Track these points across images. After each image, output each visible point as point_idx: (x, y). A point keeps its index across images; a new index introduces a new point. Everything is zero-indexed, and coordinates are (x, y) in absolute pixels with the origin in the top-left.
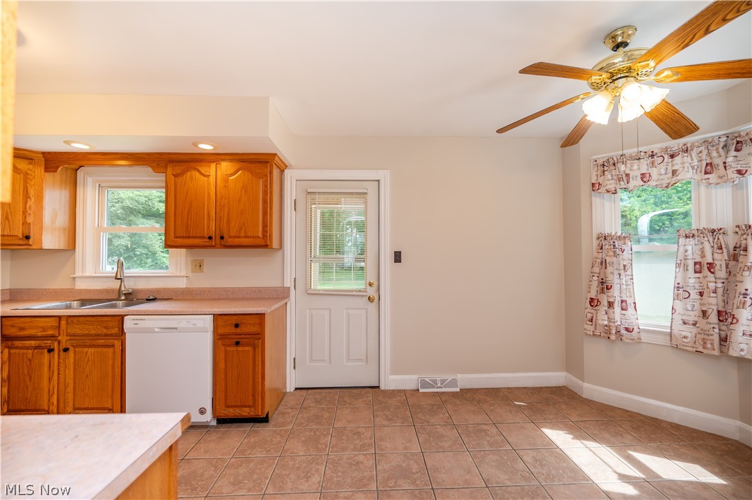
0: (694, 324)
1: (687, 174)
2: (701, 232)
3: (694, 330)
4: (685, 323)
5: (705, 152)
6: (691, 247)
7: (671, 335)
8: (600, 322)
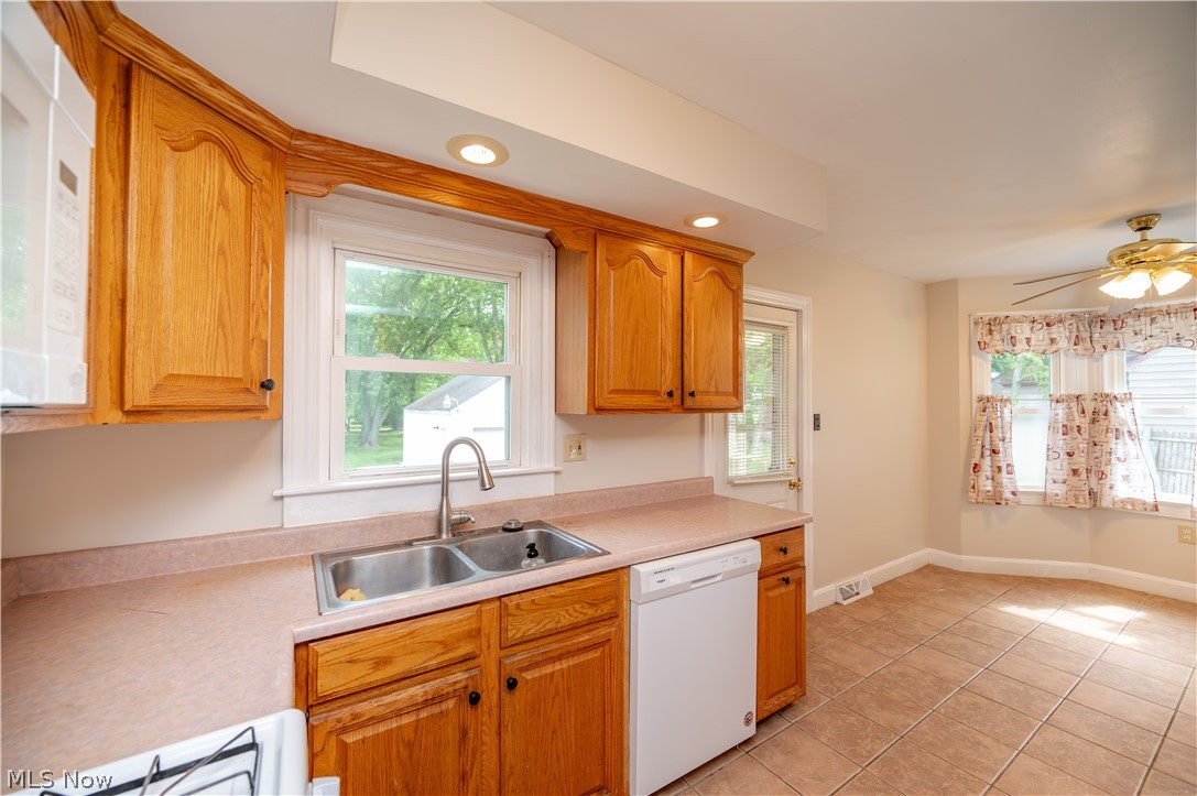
0: (1064, 483)
1: (1063, 344)
2: (1069, 397)
3: (1064, 487)
4: (1055, 482)
5: (1075, 326)
6: (1061, 410)
7: (1045, 494)
8: (982, 488)
